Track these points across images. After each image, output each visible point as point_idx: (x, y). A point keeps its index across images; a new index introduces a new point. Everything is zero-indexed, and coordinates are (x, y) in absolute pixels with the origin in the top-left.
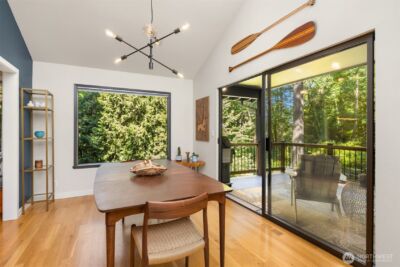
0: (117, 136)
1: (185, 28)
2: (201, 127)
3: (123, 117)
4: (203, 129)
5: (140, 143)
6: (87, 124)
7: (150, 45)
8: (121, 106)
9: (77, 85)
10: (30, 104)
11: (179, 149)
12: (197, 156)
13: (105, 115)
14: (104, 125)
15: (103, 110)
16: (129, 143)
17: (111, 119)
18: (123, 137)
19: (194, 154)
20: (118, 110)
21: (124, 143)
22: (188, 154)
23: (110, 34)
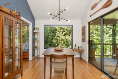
0: (62, 40)
1: (67, 8)
2: (83, 37)
3: (64, 33)
4: (84, 38)
5: (70, 43)
6: (52, 36)
7: (59, 14)
8: (63, 29)
9: (45, 25)
10: (34, 31)
11: (75, 44)
12: (81, 47)
13: (58, 32)
14: (57, 36)
15: (57, 31)
16: (66, 43)
17: (60, 34)
18: (64, 41)
19: (80, 47)
20: (62, 31)
21: (64, 43)
22: (78, 46)
23: (49, 13)
